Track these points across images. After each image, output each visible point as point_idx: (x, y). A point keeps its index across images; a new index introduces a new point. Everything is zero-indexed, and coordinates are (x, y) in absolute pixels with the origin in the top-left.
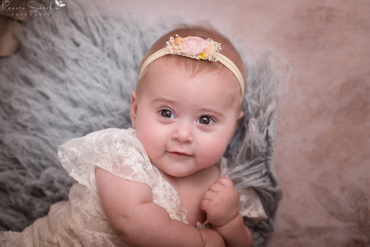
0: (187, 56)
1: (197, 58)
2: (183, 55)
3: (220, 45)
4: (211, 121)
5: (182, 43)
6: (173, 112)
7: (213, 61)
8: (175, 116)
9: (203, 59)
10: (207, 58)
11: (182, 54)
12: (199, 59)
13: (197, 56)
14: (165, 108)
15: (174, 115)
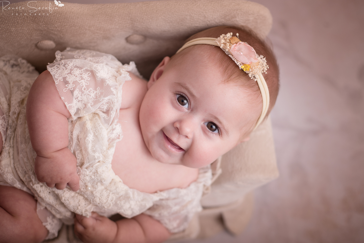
0: (232, 59)
1: (240, 66)
2: (229, 56)
3: (267, 68)
4: (216, 131)
5: (235, 44)
6: (189, 103)
7: (252, 78)
8: (188, 107)
9: (244, 71)
10: (248, 73)
11: (229, 54)
12: (240, 69)
13: (241, 65)
14: (184, 95)
15: (188, 105)
